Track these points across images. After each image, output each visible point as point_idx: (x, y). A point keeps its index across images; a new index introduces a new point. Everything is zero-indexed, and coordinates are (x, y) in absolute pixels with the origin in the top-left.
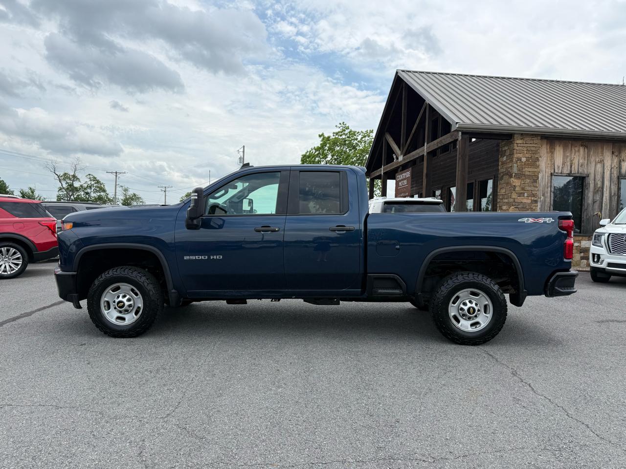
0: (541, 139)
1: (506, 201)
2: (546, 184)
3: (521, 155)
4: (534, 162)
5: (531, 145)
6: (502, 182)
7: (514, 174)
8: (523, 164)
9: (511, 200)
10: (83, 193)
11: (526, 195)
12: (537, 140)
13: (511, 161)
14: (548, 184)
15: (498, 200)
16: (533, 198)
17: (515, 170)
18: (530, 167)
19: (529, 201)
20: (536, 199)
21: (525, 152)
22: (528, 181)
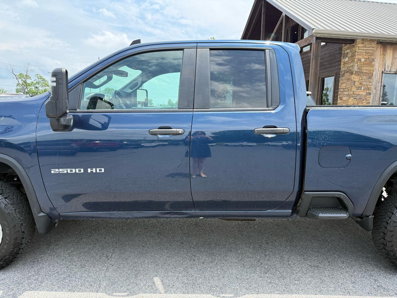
0: (377, 44)
1: (346, 93)
2: (378, 80)
3: (361, 57)
4: (370, 62)
5: (369, 49)
6: (344, 78)
7: (354, 72)
8: (362, 64)
9: (351, 93)
10: (33, 87)
11: (362, 88)
12: (374, 45)
13: (352, 61)
14: (379, 80)
15: (339, 93)
16: (368, 91)
17: (356, 69)
18: (367, 66)
19: (365, 93)
20: (370, 92)
21: (364, 54)
22: (365, 77)
